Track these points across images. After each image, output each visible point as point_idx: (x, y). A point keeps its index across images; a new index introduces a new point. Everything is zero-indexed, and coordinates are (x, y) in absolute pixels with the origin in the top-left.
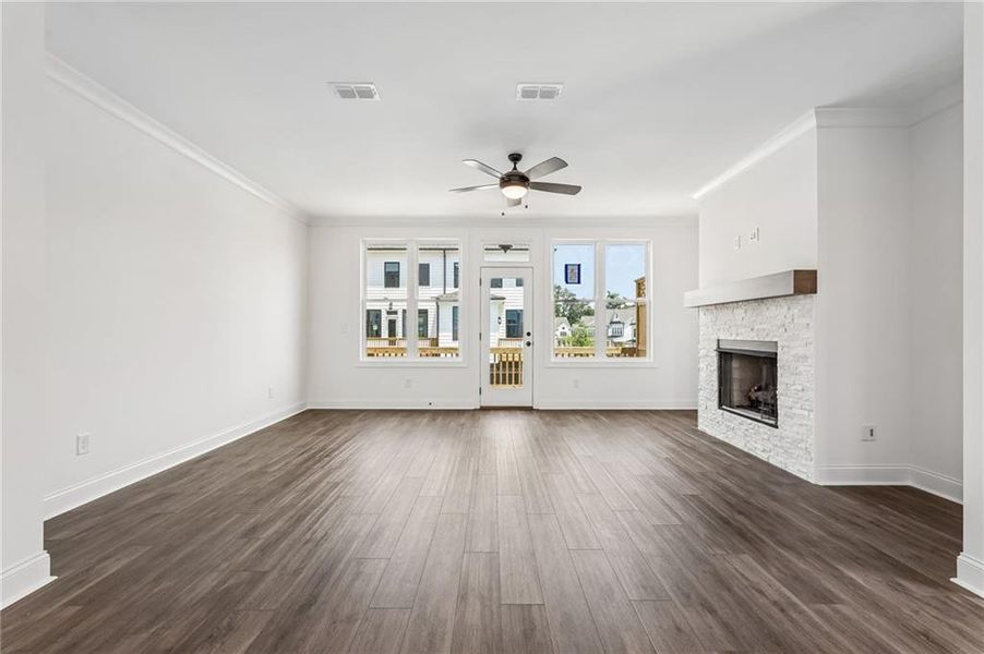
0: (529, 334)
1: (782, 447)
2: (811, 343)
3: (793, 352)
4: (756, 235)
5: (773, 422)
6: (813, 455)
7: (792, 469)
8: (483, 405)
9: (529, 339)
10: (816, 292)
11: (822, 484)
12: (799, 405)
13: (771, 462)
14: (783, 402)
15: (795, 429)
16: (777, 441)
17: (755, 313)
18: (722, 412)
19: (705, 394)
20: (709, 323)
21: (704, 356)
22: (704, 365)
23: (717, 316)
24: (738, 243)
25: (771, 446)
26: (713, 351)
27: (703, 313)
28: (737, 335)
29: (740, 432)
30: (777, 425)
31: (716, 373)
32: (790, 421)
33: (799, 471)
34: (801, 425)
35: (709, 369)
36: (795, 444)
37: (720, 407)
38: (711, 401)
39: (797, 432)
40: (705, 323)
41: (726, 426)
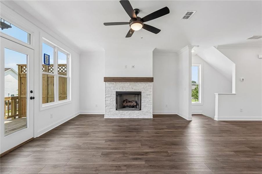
1: (143, 114)
2: (151, 92)
3: (147, 93)
4: (133, 67)
6: (152, 113)
7: (146, 117)
9: (32, 95)
10: (153, 82)
12: (148, 104)
14: (143, 104)
16: (141, 113)
17: (134, 85)
18: (118, 111)
19: (109, 107)
20: (112, 87)
21: (108, 96)
22: (109, 99)
23: (116, 85)
24: (126, 67)
25: (139, 115)
26: (114, 95)
27: (108, 84)
28: (126, 90)
29: (127, 114)
30: (140, 110)
31: (115, 101)
32: (145, 108)
33: (148, 117)
34: (148, 108)
35: (112, 100)
36: (147, 112)
37: (116, 110)
38: (112, 109)
39: (148, 110)
40: (109, 87)
41: (121, 114)
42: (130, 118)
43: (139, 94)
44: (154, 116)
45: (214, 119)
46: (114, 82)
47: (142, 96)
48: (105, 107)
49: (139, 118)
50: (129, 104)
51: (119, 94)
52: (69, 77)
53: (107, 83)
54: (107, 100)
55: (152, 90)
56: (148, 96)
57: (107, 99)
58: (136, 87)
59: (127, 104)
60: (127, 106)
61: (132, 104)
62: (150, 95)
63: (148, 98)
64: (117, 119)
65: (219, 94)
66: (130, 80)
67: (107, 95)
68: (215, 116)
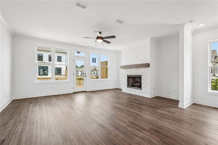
0: (85, 74)
1: (143, 93)
2: (149, 75)
3: (145, 77)
4: (137, 56)
5: (140, 89)
6: (149, 93)
7: (145, 96)
8: (74, 92)
9: (85, 75)
10: (149, 67)
11: (150, 98)
12: (146, 85)
13: (140, 95)
14: (143, 85)
15: (145, 89)
16: (141, 92)
17: (137, 70)
21: (124, 78)
23: (127, 70)
24: (132, 57)
27: (123, 70)
28: (132, 74)
29: (133, 91)
31: (127, 81)
32: (144, 88)
33: (146, 96)
34: (147, 89)
37: (128, 87)
38: (125, 86)
39: (146, 90)
40: (124, 72)
41: (130, 90)
42: (134, 94)
47: (142, 79)
56: (146, 79)
58: (138, 72)
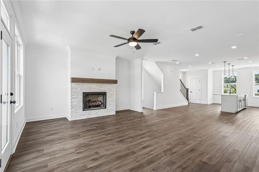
1: (108, 111)
2: (114, 92)
3: (111, 93)
5: (104, 108)
12: (112, 103)
17: (100, 86)
18: (86, 111)
19: (76, 109)
20: (78, 87)
21: (75, 97)
22: (75, 100)
23: (83, 86)
24: (93, 69)
25: (105, 112)
26: (81, 95)
27: (74, 85)
28: (93, 91)
29: (94, 114)
30: (106, 108)
31: (82, 101)
32: (110, 106)
34: (112, 106)
35: (78, 101)
36: (111, 109)
37: (83, 110)
38: (79, 111)
40: (75, 87)
41: (88, 114)
43: (104, 94)
44: (117, 112)
45: (154, 109)
46: (81, 83)
47: (107, 96)
48: (71, 109)
49: (105, 115)
50: (94, 104)
51: (86, 95)
52: (20, 75)
53: (73, 83)
54: (73, 102)
55: (115, 90)
56: (112, 96)
57: (73, 100)
58: (102, 88)
59: (92, 104)
60: (93, 106)
61: (97, 104)
62: (113, 94)
63: (112, 97)
64: (84, 119)
65: (156, 93)
66: (99, 81)
67: (73, 97)
68: (154, 107)
